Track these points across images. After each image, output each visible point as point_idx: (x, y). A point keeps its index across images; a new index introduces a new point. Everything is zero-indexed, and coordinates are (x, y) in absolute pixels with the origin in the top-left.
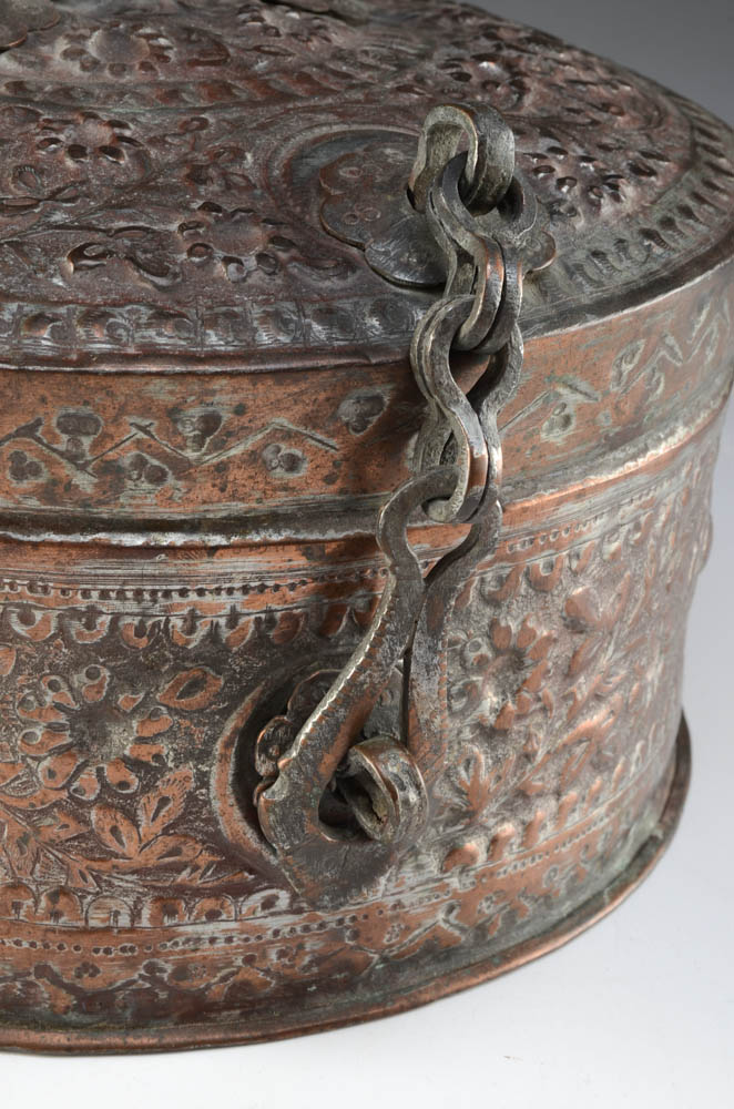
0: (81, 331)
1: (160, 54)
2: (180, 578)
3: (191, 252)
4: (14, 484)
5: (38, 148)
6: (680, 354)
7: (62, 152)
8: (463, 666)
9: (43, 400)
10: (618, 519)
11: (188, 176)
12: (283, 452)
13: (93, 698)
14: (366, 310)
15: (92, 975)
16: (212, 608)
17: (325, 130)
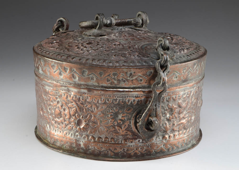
0: (115, 63)
1: (125, 35)
2: (127, 95)
3: (129, 55)
4: (107, 82)
5: (110, 45)
6: (192, 71)
7: (113, 45)
8: (164, 110)
9: (111, 71)
10: (185, 92)
11: (129, 48)
12: (140, 79)
13: (116, 111)
14: (150, 62)
15: (116, 150)
16: (131, 99)
17: (146, 43)
